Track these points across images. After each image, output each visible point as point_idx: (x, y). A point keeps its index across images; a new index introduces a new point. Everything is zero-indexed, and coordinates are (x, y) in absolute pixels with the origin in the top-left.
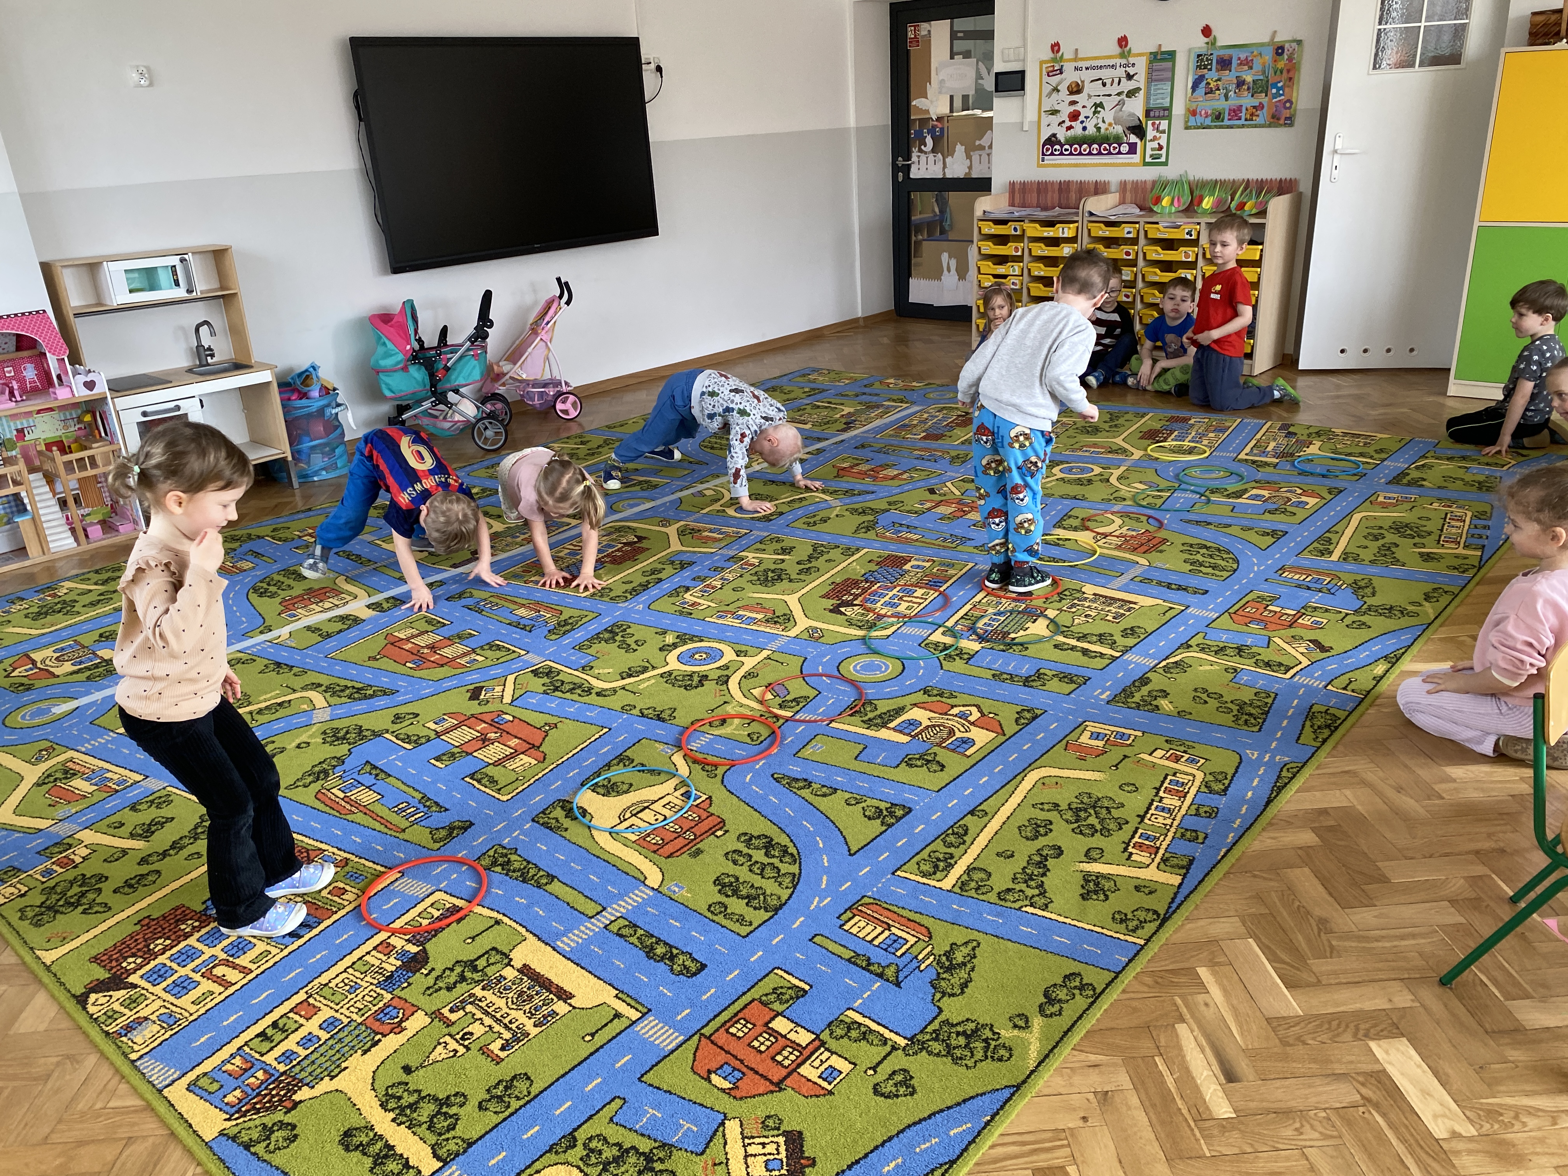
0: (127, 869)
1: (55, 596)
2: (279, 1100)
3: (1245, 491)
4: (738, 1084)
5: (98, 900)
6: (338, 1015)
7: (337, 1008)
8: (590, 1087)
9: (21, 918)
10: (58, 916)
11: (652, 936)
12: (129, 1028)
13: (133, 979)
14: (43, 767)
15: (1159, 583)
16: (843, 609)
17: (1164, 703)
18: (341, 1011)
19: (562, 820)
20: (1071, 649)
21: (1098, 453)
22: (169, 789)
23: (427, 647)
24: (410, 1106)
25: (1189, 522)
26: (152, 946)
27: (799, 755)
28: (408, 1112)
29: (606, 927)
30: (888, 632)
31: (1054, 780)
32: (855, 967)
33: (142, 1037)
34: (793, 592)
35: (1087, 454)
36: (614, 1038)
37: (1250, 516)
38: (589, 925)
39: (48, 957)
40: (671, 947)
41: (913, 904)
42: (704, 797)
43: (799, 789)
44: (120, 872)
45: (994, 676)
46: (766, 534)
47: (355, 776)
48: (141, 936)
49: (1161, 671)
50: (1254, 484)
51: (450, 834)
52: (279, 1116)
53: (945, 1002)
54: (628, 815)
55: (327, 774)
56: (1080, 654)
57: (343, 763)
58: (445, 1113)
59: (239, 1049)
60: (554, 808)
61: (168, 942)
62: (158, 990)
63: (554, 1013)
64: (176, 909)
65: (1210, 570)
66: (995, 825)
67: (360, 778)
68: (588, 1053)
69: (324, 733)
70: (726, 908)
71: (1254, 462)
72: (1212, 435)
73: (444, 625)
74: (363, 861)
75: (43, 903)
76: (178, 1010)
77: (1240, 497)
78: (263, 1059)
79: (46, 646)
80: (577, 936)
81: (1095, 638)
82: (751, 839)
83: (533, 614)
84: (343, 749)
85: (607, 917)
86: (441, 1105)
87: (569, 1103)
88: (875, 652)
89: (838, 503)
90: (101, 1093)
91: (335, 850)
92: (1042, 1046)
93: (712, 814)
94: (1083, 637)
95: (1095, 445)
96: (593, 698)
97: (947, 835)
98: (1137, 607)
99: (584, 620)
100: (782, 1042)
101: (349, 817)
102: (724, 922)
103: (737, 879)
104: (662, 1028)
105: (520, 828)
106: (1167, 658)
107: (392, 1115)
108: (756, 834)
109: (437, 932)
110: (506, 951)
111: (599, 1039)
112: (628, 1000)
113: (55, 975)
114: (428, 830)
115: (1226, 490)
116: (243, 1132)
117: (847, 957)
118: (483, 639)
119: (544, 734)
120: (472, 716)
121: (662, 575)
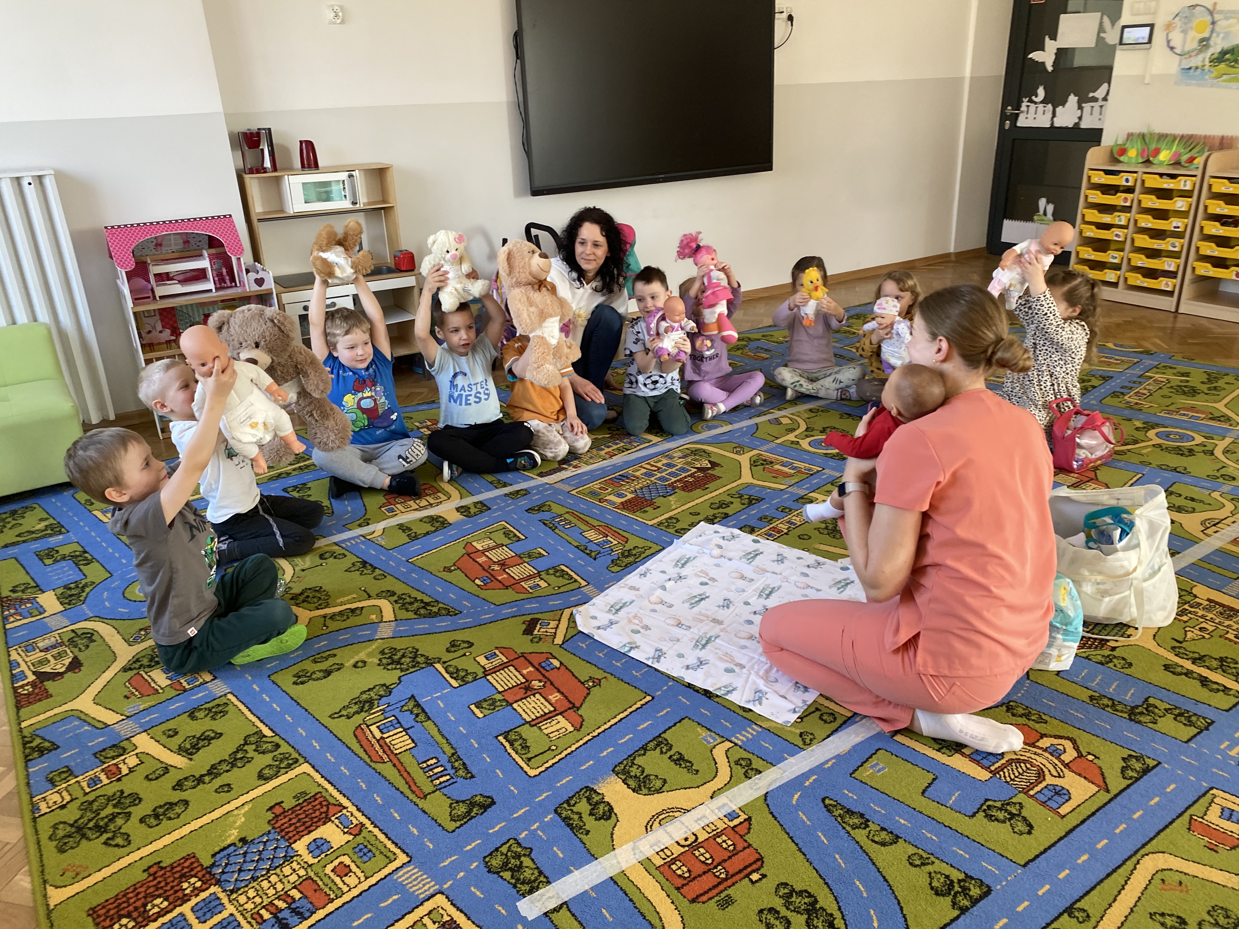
0: (162, 792)
5: (123, 829)
9: (51, 838)
14: (137, 649)
19: (585, 817)
20: (1187, 675)
21: (1198, 418)
22: (230, 696)
23: (498, 563)
26: (149, 907)
27: (856, 774)
31: (1177, 876)
35: (1185, 418)
39: (56, 898)
42: (743, 817)
43: (853, 827)
44: (155, 795)
45: (1093, 701)
47: (396, 712)
51: (469, 812)
54: (655, 826)
55: (371, 706)
56: (1199, 683)
57: (389, 694)
60: (580, 798)
61: (166, 904)
64: (187, 858)
67: (400, 716)
69: (382, 652)
73: (519, 539)
74: (376, 831)
75: (76, 821)
82: (791, 894)
83: (600, 539)
84: (391, 677)
93: (749, 846)
99: (647, 553)
101: (377, 766)
105: (541, 819)
108: (797, 887)
113: (52, 924)
114: (449, 801)
118: (550, 561)
119: (587, 691)
120: (523, 655)
121: (729, 511)
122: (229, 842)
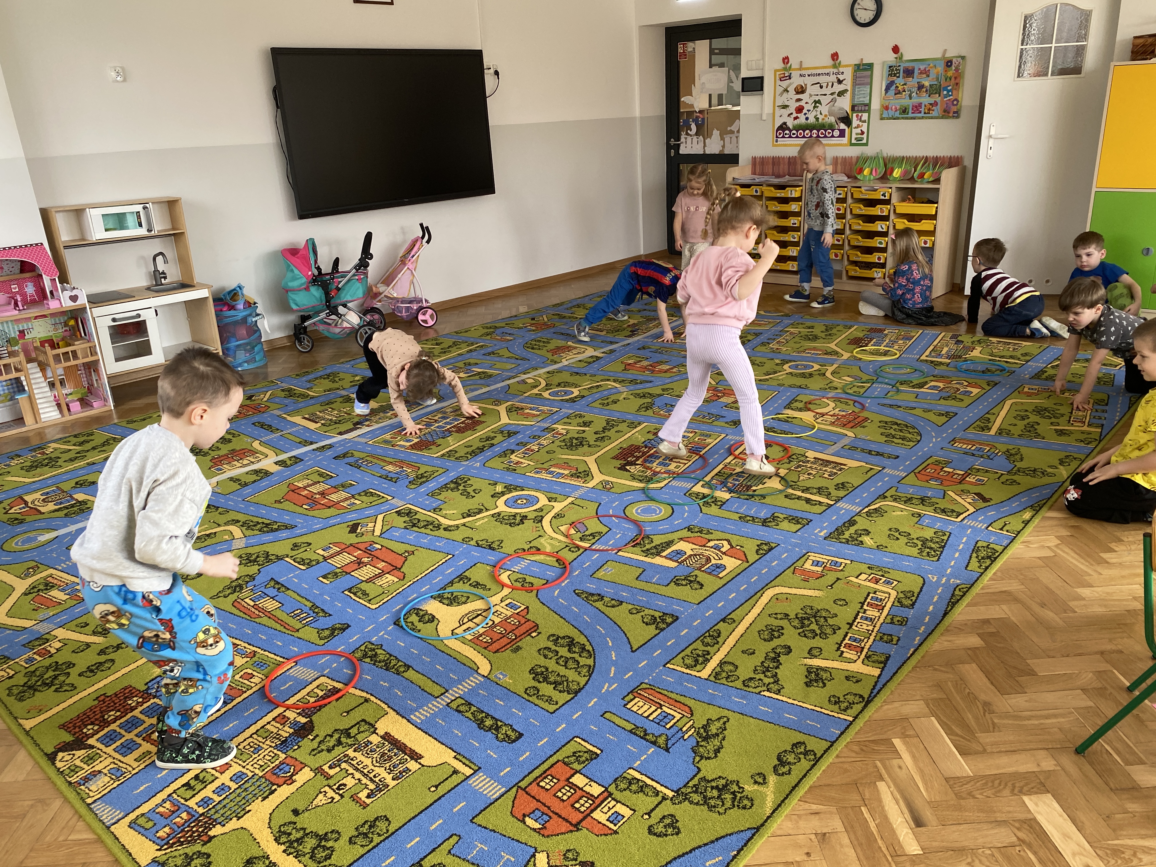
0: (90, 658)
1: (43, 453)
2: (199, 835)
3: (926, 383)
4: (547, 825)
5: (67, 682)
6: (244, 770)
7: (244, 764)
8: (434, 826)
9: (8, 695)
10: (37, 693)
11: (483, 712)
12: (86, 780)
13: (91, 741)
14: (30, 581)
15: (863, 450)
16: (628, 468)
17: (866, 539)
18: (247, 767)
19: (416, 623)
20: (798, 499)
21: (817, 354)
23: (319, 493)
24: (297, 840)
25: (884, 405)
26: (106, 717)
27: (594, 576)
28: (295, 845)
29: (448, 705)
30: (662, 484)
31: (785, 596)
32: (635, 737)
33: (97, 786)
34: (591, 455)
35: (809, 355)
36: (452, 789)
37: (929, 401)
38: (435, 703)
39: (28, 724)
40: (497, 720)
41: (679, 689)
42: (523, 607)
43: (594, 601)
44: (84, 661)
45: (740, 518)
46: (571, 412)
47: (263, 589)
48: (98, 709)
49: (864, 515)
50: (932, 378)
51: (332, 633)
52: (197, 847)
53: (703, 764)
54: (466, 620)
55: (241, 588)
56: (804, 502)
57: (254, 579)
58: (324, 846)
59: (169, 796)
60: (411, 615)
61: (118, 714)
62: (110, 750)
63: (408, 770)
64: (125, 688)
65: (900, 441)
66: (741, 629)
67: (266, 591)
68: (433, 801)
70: (538, 691)
71: (932, 362)
72: (901, 342)
73: (332, 477)
74: (267, 653)
75: (25, 683)
76: (124, 766)
77: (922, 387)
78: (186, 803)
79: (35, 491)
80: (426, 711)
81: (815, 491)
82: (557, 639)
83: (398, 469)
84: (253, 569)
85: (449, 697)
86: (321, 840)
87: (418, 839)
88: (652, 500)
89: (625, 389)
90: (64, 828)
91: (246, 645)
92: (776, 798)
93: (529, 620)
94: (806, 490)
95: (815, 349)
96: (441, 533)
97: (705, 637)
98: (846, 468)
99: (435, 474)
100: (579, 793)
101: (256, 620)
102: (537, 702)
103: (547, 669)
104: (489, 782)
105: (385, 629)
106: (869, 505)
107: (283, 847)
108: (561, 635)
109: (321, 707)
110: (373, 722)
111: (441, 790)
112: (464, 760)
113: (32, 738)
114: (316, 630)
115: (912, 382)
116: (170, 859)
117: (629, 729)
118: (361, 488)
119: (404, 559)
120: (351, 545)
121: (494, 442)
122: (155, 675)
